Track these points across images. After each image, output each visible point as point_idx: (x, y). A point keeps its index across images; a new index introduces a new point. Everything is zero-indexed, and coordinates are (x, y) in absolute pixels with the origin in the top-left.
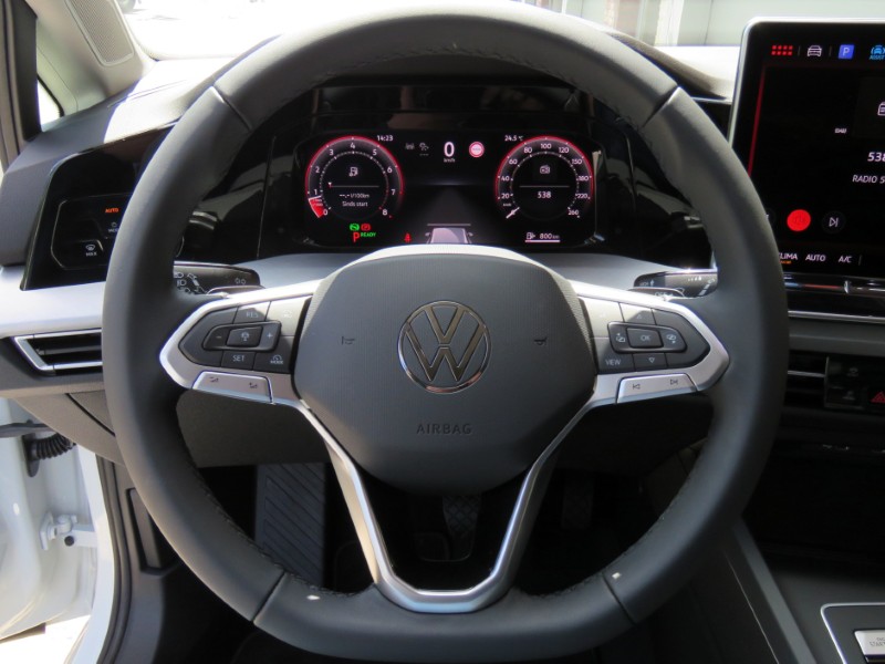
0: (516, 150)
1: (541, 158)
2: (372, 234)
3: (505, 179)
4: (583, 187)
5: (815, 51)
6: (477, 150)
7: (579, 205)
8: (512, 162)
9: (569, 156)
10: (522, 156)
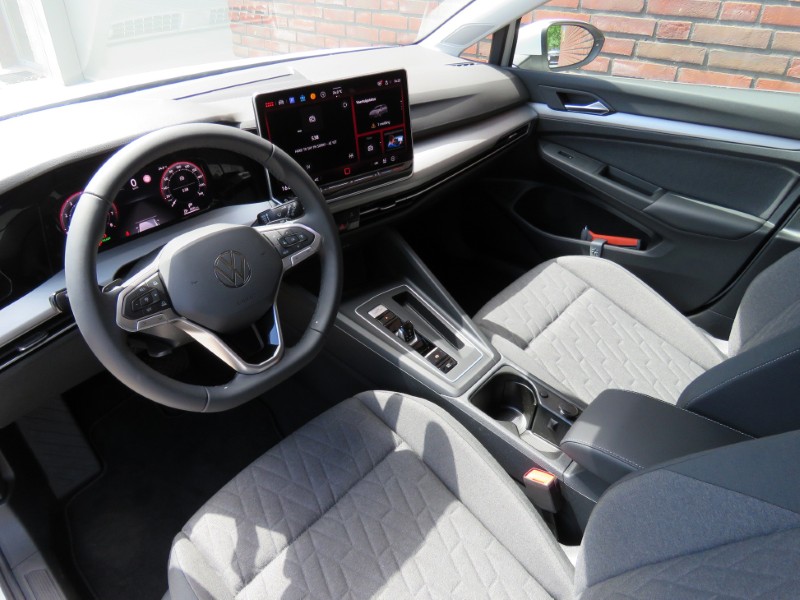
0: (165, 173)
1: (178, 174)
2: (109, 238)
3: (165, 188)
4: (201, 181)
5: (281, 102)
6: (147, 179)
7: (202, 189)
8: (166, 179)
9: (190, 168)
10: (169, 175)
